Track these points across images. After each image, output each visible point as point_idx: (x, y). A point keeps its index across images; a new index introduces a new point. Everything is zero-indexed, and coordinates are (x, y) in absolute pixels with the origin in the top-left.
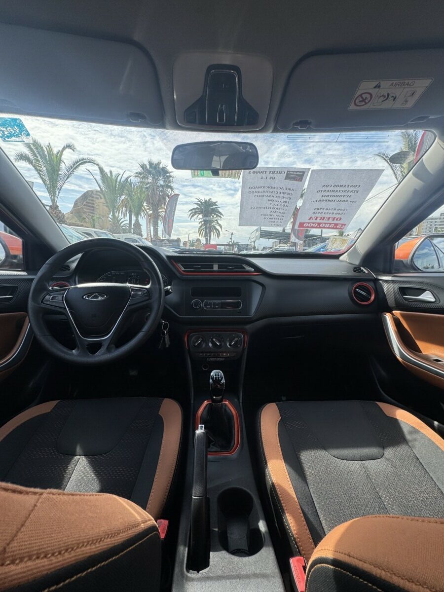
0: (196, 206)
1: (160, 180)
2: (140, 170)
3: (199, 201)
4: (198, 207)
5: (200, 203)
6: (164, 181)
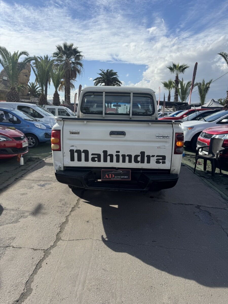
0: (100, 76)
1: (72, 58)
2: (57, 51)
5: (103, 74)
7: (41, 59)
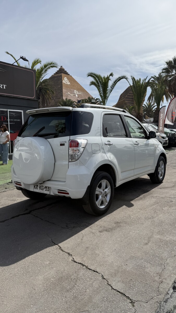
2: (166, 66)
7: (154, 78)
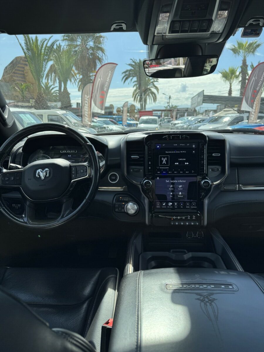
0: (130, 68)
1: (90, 41)
3: (134, 62)
4: (132, 69)
5: (134, 64)
6: (94, 42)
